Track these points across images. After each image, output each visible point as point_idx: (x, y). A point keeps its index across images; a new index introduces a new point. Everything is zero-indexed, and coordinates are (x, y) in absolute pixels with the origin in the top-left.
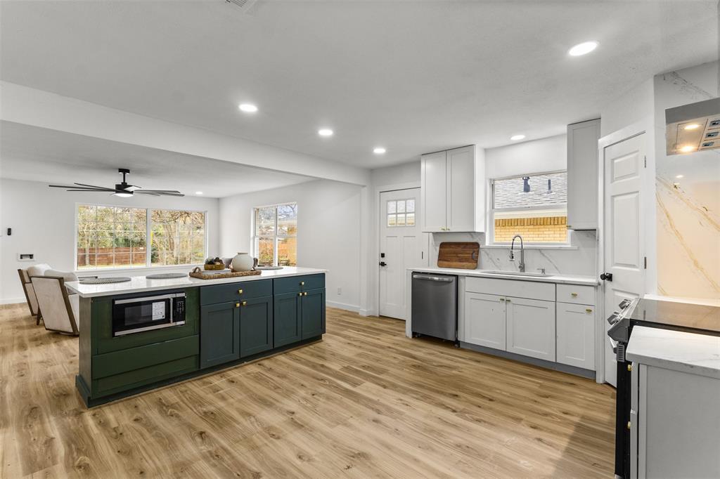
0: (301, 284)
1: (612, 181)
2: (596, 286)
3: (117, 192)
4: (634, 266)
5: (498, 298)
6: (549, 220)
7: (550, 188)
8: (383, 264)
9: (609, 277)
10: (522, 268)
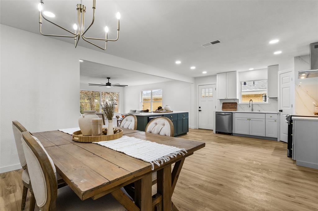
0: (183, 115)
1: (282, 84)
2: (277, 114)
3: (106, 86)
4: (289, 107)
5: (247, 119)
6: (254, 95)
7: (254, 84)
8: (200, 111)
9: (281, 111)
10: (252, 110)
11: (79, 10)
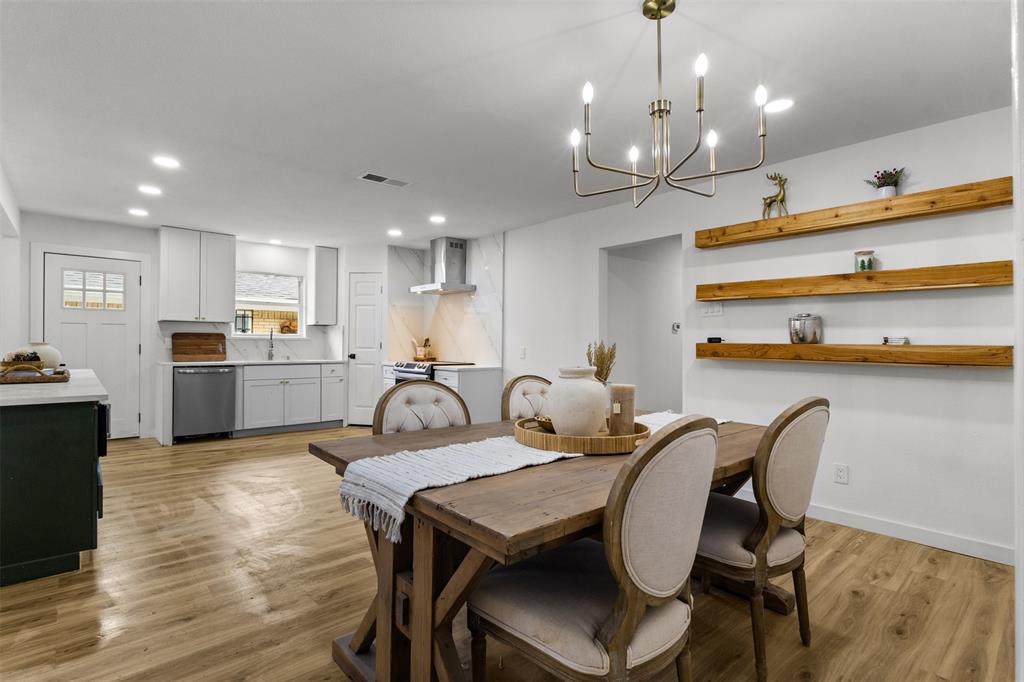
1: (356, 295)
2: (338, 364)
4: (372, 348)
9: (353, 356)
11: (657, 114)
